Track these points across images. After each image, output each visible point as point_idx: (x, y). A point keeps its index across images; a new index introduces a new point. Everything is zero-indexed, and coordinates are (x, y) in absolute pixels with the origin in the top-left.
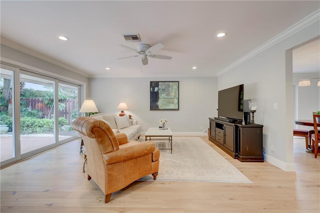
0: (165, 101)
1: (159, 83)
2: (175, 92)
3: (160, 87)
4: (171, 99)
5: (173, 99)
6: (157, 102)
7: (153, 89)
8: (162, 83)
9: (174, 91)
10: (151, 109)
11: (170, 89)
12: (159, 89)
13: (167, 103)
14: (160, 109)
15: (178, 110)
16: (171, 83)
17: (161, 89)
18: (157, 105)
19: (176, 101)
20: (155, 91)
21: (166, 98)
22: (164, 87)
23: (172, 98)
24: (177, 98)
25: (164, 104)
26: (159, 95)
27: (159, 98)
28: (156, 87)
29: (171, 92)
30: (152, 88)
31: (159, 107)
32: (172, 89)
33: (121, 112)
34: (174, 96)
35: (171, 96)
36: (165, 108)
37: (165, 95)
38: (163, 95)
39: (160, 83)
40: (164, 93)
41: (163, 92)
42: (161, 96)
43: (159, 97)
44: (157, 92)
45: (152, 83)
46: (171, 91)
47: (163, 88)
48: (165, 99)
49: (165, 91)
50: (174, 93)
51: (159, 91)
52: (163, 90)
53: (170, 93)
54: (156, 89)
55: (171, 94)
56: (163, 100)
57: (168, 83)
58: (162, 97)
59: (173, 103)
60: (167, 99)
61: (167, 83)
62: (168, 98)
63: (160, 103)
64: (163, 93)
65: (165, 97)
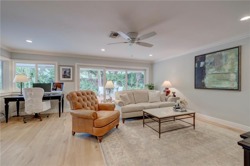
0: (214, 77)
1: (205, 56)
2: (232, 64)
3: (207, 61)
4: (224, 75)
5: (228, 75)
6: (204, 79)
7: (198, 65)
8: (210, 55)
9: (229, 62)
10: (195, 88)
11: (223, 61)
12: (205, 64)
13: (217, 79)
14: (207, 87)
15: (239, 89)
16: (223, 53)
17: (208, 63)
18: (204, 83)
19: (234, 76)
20: (201, 66)
21: (216, 73)
22: (212, 60)
23: (225, 73)
24: (235, 73)
25: (213, 81)
26: (206, 70)
27: (205, 74)
28: (202, 61)
29: (225, 64)
30: (196, 64)
31: (206, 85)
32: (226, 61)
33: (165, 89)
34: (229, 70)
35: (224, 71)
36: (214, 86)
37: (214, 70)
38: (212, 70)
39: (207, 56)
40: (213, 67)
41: (211, 66)
42: (208, 72)
43: (206, 72)
44: (203, 67)
45: (197, 57)
46: (224, 62)
47: (211, 62)
48: (214, 75)
49: (214, 65)
50: (230, 66)
51: (206, 65)
52: (211, 63)
53: (221, 66)
54: (202, 64)
55: (224, 67)
56: (211, 76)
57: (219, 53)
58: (210, 73)
59: (228, 80)
60: (217, 75)
61: (217, 53)
62: (219, 73)
63: (207, 81)
64: (211, 68)
65: (213, 73)
